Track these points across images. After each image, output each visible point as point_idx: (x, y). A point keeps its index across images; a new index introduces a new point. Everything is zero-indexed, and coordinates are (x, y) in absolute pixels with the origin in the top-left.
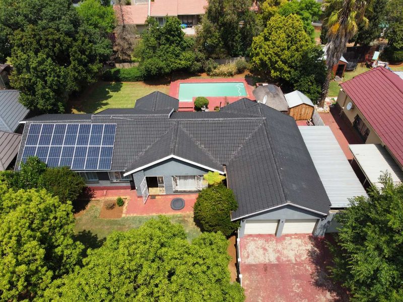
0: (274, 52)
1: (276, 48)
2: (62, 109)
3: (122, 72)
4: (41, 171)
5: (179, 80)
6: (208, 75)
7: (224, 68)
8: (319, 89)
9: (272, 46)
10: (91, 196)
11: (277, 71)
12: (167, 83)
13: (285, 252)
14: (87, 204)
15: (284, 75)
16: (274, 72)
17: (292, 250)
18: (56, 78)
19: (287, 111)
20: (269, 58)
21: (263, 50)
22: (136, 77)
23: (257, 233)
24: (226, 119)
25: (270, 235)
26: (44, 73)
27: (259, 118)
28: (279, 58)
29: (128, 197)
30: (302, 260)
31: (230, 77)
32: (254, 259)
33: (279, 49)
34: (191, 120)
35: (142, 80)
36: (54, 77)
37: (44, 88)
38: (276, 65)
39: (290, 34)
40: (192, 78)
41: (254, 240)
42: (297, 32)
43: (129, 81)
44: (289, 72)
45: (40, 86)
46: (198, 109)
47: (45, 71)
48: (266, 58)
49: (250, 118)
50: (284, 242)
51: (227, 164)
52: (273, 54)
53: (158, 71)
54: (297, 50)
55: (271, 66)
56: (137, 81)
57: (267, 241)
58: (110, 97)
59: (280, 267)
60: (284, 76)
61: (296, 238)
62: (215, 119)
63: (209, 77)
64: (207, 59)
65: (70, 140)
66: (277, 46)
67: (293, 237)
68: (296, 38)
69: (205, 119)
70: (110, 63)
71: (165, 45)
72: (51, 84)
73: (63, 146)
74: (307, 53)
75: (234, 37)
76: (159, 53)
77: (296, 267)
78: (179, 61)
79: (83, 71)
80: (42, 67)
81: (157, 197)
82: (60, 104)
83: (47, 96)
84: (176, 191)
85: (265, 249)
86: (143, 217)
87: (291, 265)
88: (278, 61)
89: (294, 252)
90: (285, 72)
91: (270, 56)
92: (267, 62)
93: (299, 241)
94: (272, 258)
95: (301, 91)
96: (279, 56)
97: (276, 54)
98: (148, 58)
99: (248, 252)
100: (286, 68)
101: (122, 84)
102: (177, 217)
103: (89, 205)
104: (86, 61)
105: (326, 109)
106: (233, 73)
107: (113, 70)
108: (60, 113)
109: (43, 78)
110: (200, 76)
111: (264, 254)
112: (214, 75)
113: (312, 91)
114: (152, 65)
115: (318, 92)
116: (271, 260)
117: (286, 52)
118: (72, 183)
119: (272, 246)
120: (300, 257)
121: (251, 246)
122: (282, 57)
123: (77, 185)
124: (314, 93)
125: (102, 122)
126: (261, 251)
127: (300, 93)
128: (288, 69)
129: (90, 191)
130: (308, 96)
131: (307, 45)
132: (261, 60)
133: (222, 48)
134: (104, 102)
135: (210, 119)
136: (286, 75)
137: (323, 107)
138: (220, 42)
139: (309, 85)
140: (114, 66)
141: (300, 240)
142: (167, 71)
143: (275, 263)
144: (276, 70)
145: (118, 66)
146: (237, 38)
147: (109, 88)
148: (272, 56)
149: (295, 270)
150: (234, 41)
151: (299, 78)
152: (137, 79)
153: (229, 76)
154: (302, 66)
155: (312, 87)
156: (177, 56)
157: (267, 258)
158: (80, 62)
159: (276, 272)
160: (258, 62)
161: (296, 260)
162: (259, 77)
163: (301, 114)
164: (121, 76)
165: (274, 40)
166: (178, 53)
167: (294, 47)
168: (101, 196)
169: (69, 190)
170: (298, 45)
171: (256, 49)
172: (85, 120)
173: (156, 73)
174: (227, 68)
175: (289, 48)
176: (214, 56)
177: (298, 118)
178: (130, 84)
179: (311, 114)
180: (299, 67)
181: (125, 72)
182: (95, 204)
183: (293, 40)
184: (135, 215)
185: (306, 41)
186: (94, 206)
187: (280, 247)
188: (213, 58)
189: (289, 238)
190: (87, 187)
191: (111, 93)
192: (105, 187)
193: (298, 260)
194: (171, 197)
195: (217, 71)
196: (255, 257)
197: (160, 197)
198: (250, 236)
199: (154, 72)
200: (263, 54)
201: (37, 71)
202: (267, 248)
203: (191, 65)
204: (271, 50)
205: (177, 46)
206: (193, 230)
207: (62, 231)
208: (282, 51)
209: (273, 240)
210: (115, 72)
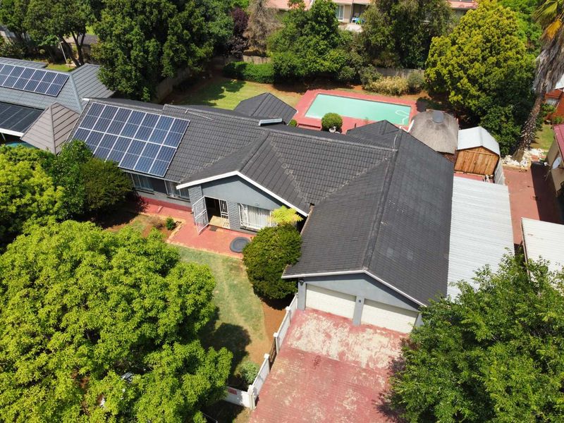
0: (458, 63)
1: (462, 57)
2: (146, 95)
3: (248, 68)
4: (83, 160)
5: (320, 90)
6: (363, 89)
7: (388, 82)
8: (517, 130)
9: (456, 53)
10: (142, 210)
11: (460, 93)
12: (302, 90)
13: (357, 349)
14: (134, 217)
15: (469, 101)
16: (455, 95)
17: (368, 349)
18: (141, 54)
19: (452, 154)
20: (449, 71)
21: (443, 58)
22: (264, 77)
23: (328, 310)
24: (336, 141)
25: (345, 319)
26: (130, 45)
27: (386, 149)
28: (465, 74)
29: (183, 221)
30: (377, 368)
31: (396, 97)
32: (306, 344)
33: (466, 59)
34: (287, 133)
35: (271, 81)
36: (140, 51)
37: (126, 63)
38: (459, 84)
39: (490, 37)
40: (339, 90)
41: (318, 319)
42: (503, 36)
43: (255, 81)
44: (479, 97)
45: (121, 60)
46: (325, 129)
47: (131, 42)
48: (445, 71)
49: (373, 147)
50: (361, 335)
51: (317, 203)
52: (456, 65)
53: (289, 71)
54: (498, 64)
55: (452, 84)
56: (265, 82)
57: (336, 325)
58: (223, 97)
59: (340, 367)
60: (469, 103)
61: (382, 334)
62: (321, 139)
63: (363, 93)
64: (365, 65)
65: (130, 131)
66: (464, 55)
67: (378, 331)
68: (499, 45)
69: (307, 136)
70: (235, 53)
71: (307, 36)
72: (135, 60)
73: (119, 136)
74: (513, 71)
75: (411, 36)
76: (297, 45)
77: (364, 374)
78: (322, 62)
79: (183, 51)
80: (128, 36)
81: (218, 230)
82: (145, 89)
83: (128, 75)
84: (244, 228)
85: (328, 336)
86: (189, 249)
87: (358, 369)
88: (462, 78)
89: (369, 352)
90: (472, 97)
91: (450, 68)
92: (445, 78)
93: (385, 340)
94: (333, 350)
95: (486, 128)
96: (466, 70)
97: (460, 66)
98: (281, 52)
99: (302, 332)
100: (473, 91)
101: (245, 83)
102: (231, 261)
103: (135, 220)
104: (188, 38)
105: (525, 164)
106: (400, 91)
107: (237, 64)
108: (143, 101)
109: (127, 51)
110: (352, 88)
111: (324, 342)
112: (371, 90)
113: (504, 131)
114: (283, 62)
115: (514, 135)
116: (330, 354)
117: (477, 65)
118: (113, 182)
119: (340, 334)
120: (376, 362)
121: (310, 326)
122: (470, 72)
123: (118, 186)
124: (508, 134)
125: (173, 116)
126: (322, 337)
127: (484, 131)
128: (477, 93)
129: (144, 203)
130: (497, 139)
131: (518, 59)
132: (438, 73)
133: (392, 51)
134: (212, 102)
135: (314, 137)
136: (472, 103)
137: (519, 161)
138: (389, 42)
139: (502, 121)
140: (240, 58)
141: (387, 339)
142: (302, 72)
143: (335, 359)
144: (458, 91)
145: (246, 59)
146: (415, 38)
147: (226, 87)
148: (453, 68)
149: (361, 378)
150: (410, 43)
151: (488, 108)
152: (264, 80)
153: (393, 94)
154: (497, 89)
155: (505, 125)
156: (321, 53)
157: (325, 349)
158: (180, 39)
159: (329, 371)
160: (433, 76)
161: (368, 365)
162: (440, 103)
163: (475, 164)
164: (246, 72)
165: (462, 44)
166: (322, 50)
167: (493, 59)
168: (153, 212)
169: (106, 190)
170: (501, 57)
171: (432, 56)
172: (155, 109)
173: (286, 73)
174: (391, 83)
175: (484, 59)
176: (377, 61)
177: (471, 169)
178: (255, 86)
179: (493, 167)
180: (494, 91)
181: (252, 69)
182: (141, 220)
183: (495, 48)
184: (182, 245)
185: (518, 53)
186: (140, 222)
187: (351, 340)
188: (374, 65)
189: (372, 331)
190: (140, 197)
191: (226, 93)
192: (161, 202)
193: (371, 365)
194: (236, 235)
195: (377, 84)
196: (309, 341)
197: (222, 231)
198: (316, 311)
199: (284, 72)
200: (442, 64)
201: (120, 40)
202: (332, 335)
203: (340, 70)
204: (454, 58)
205: (323, 40)
206: (244, 282)
207: (39, 220)
208: (472, 63)
209: (346, 327)
210: (240, 66)
